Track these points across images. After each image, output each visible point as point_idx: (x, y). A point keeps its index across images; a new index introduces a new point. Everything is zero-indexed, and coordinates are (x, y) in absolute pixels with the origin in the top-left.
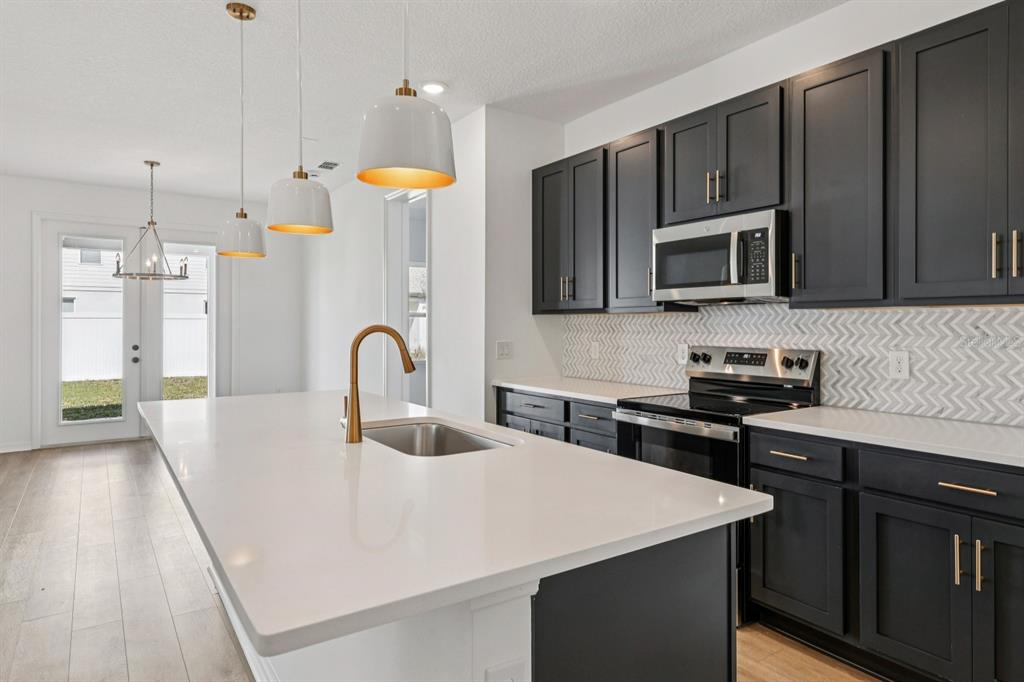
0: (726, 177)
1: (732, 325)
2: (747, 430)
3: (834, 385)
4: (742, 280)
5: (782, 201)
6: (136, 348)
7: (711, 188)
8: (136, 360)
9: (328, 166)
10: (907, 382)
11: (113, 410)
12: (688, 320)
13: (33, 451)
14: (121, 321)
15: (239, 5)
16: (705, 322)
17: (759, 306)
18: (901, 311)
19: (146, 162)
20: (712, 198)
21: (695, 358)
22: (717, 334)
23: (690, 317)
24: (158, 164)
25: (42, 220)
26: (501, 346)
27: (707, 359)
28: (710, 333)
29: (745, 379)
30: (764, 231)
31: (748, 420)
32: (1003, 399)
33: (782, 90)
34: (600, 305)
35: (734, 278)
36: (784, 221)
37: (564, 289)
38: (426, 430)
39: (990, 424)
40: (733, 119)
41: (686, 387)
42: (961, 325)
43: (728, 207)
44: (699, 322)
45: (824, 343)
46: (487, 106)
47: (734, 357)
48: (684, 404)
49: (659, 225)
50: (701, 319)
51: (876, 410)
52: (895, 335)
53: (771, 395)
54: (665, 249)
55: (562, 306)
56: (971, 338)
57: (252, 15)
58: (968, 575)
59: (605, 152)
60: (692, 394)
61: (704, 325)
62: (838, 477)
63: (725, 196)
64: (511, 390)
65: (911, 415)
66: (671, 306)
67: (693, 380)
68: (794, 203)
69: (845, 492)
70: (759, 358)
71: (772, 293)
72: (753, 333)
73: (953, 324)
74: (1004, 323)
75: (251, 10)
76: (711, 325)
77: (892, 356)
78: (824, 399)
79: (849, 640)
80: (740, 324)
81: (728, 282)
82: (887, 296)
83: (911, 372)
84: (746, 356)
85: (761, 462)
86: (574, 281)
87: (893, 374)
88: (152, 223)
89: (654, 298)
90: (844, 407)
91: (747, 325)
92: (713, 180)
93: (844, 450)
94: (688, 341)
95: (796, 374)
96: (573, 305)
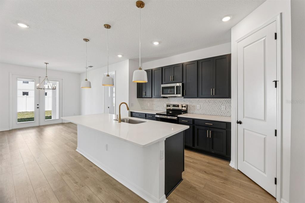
0: (173, 77)
1: (173, 100)
2: (178, 117)
3: (189, 110)
4: (177, 94)
5: (182, 82)
6: (38, 105)
7: (171, 78)
8: (38, 108)
9: (91, 67)
10: (199, 109)
11: (32, 119)
13: (10, 130)
14: (34, 98)
15: (86, 39)
17: (179, 98)
18: (199, 99)
19: (45, 63)
20: (171, 80)
21: (167, 106)
22: (171, 102)
23: (166, 99)
24: (48, 64)
25: (12, 74)
26: (131, 104)
27: (169, 106)
29: (177, 109)
30: (180, 86)
31: (178, 116)
32: (212, 111)
33: (183, 64)
34: (151, 97)
35: (175, 93)
36: (183, 84)
37: (144, 94)
38: (127, 120)
39: (210, 115)
40: (175, 68)
41: (166, 111)
42: (207, 101)
43: (174, 82)
45: (188, 104)
46: (129, 59)
47: (174, 106)
48: (166, 113)
49: (162, 84)
50: (168, 99)
51: (195, 114)
52: (198, 102)
53: (180, 112)
54: (163, 88)
55: (143, 97)
56: (208, 103)
57: (88, 41)
58: (209, 136)
59: (152, 70)
60: (167, 112)
62: (192, 124)
63: (173, 80)
64: (134, 112)
65: (200, 114)
66: (164, 97)
67: (167, 110)
68: (184, 82)
69: (193, 126)
70: (178, 106)
71: (181, 96)
72: (177, 102)
73: (206, 101)
74: (212, 101)
75: (88, 40)
76: (170, 100)
77: (198, 105)
78: (188, 112)
79: (193, 147)
80: (175, 100)
81: (174, 94)
82: (198, 97)
83: (200, 108)
84: (176, 106)
85: (181, 122)
86: (146, 92)
87: (198, 108)
88: (47, 77)
89: (161, 96)
90: (191, 113)
92: (171, 77)
93: (193, 120)
94: (166, 103)
95: (184, 108)
96: (145, 97)
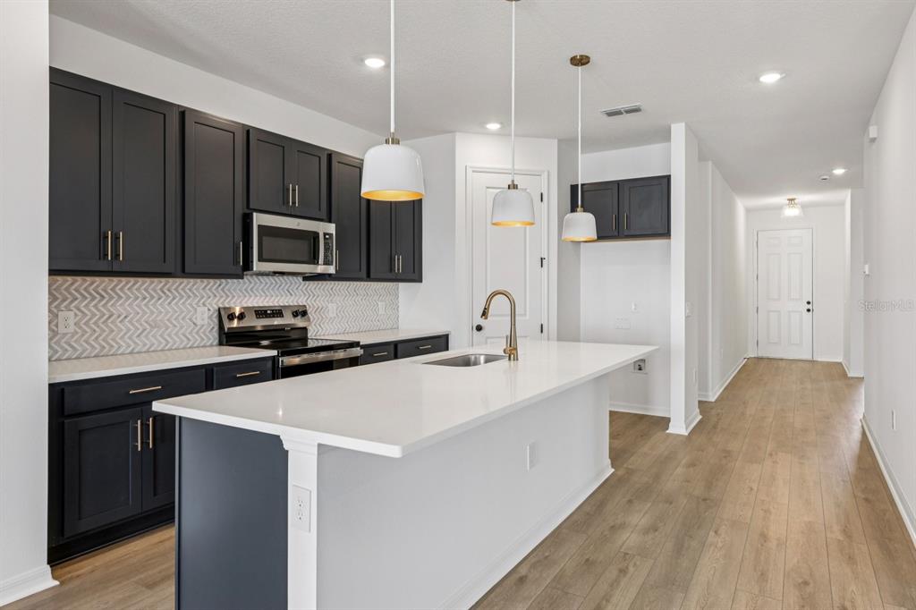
1: (246, 290)
10: (335, 318)
12: (206, 286)
16: (224, 288)
17: (265, 277)
21: (231, 317)
22: (234, 297)
23: (209, 283)
27: (242, 317)
28: (228, 296)
29: (259, 329)
44: (217, 288)
45: (302, 301)
47: (261, 313)
50: (220, 285)
61: (223, 290)
62: (393, 357)
70: (277, 313)
72: (261, 296)
73: (349, 290)
76: (229, 290)
80: (251, 289)
84: (269, 312)
91: (257, 290)
93: (395, 346)
94: (207, 303)
